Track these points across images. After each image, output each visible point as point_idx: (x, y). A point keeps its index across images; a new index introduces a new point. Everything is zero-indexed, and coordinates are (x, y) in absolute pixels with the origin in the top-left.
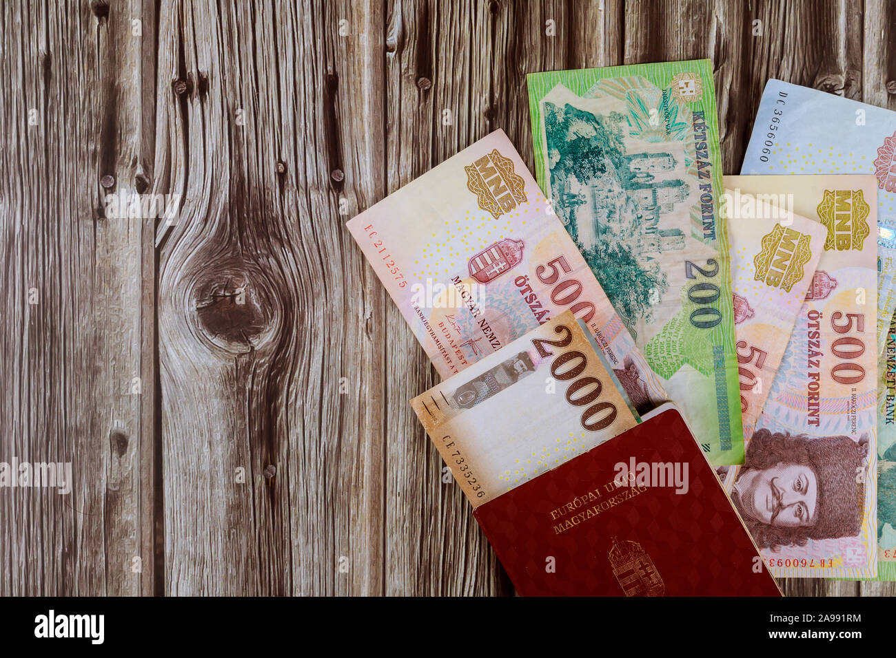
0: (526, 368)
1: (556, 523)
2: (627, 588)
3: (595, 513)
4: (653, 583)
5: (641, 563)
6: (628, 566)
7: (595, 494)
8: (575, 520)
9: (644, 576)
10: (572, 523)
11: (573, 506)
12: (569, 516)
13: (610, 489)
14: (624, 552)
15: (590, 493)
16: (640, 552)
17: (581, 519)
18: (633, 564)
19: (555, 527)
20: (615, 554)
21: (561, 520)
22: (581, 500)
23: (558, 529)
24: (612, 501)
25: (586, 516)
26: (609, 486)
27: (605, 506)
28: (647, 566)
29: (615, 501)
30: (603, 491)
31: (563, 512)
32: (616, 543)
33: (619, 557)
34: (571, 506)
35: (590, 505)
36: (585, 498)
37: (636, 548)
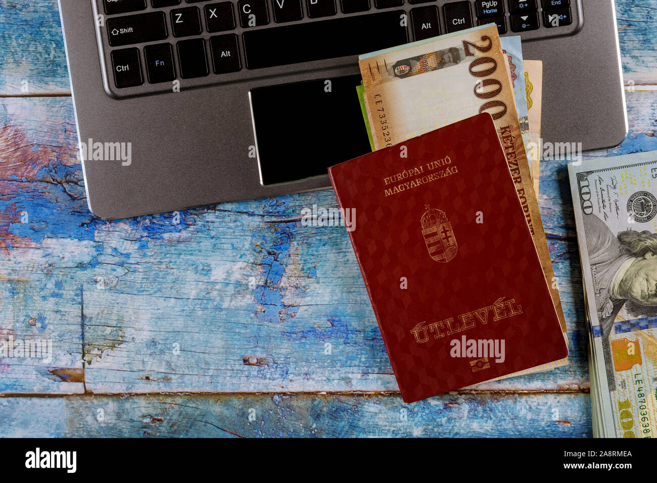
0: (452, 60)
1: (387, 188)
2: (430, 245)
3: (417, 184)
4: (449, 244)
5: (444, 227)
6: (434, 229)
7: (419, 169)
8: (401, 187)
9: (444, 239)
10: (398, 189)
11: (402, 177)
12: (397, 184)
13: (431, 167)
14: (433, 218)
15: (416, 169)
16: (445, 219)
17: (406, 187)
18: (438, 228)
19: (386, 191)
20: (426, 218)
21: (391, 186)
22: (408, 172)
23: (388, 193)
24: (431, 177)
25: (410, 186)
26: (431, 166)
27: (425, 180)
28: (448, 231)
29: (433, 178)
30: (425, 168)
31: (393, 180)
32: (428, 209)
33: (428, 221)
34: (400, 177)
35: (413, 178)
36: (411, 172)
37: (441, 216)
